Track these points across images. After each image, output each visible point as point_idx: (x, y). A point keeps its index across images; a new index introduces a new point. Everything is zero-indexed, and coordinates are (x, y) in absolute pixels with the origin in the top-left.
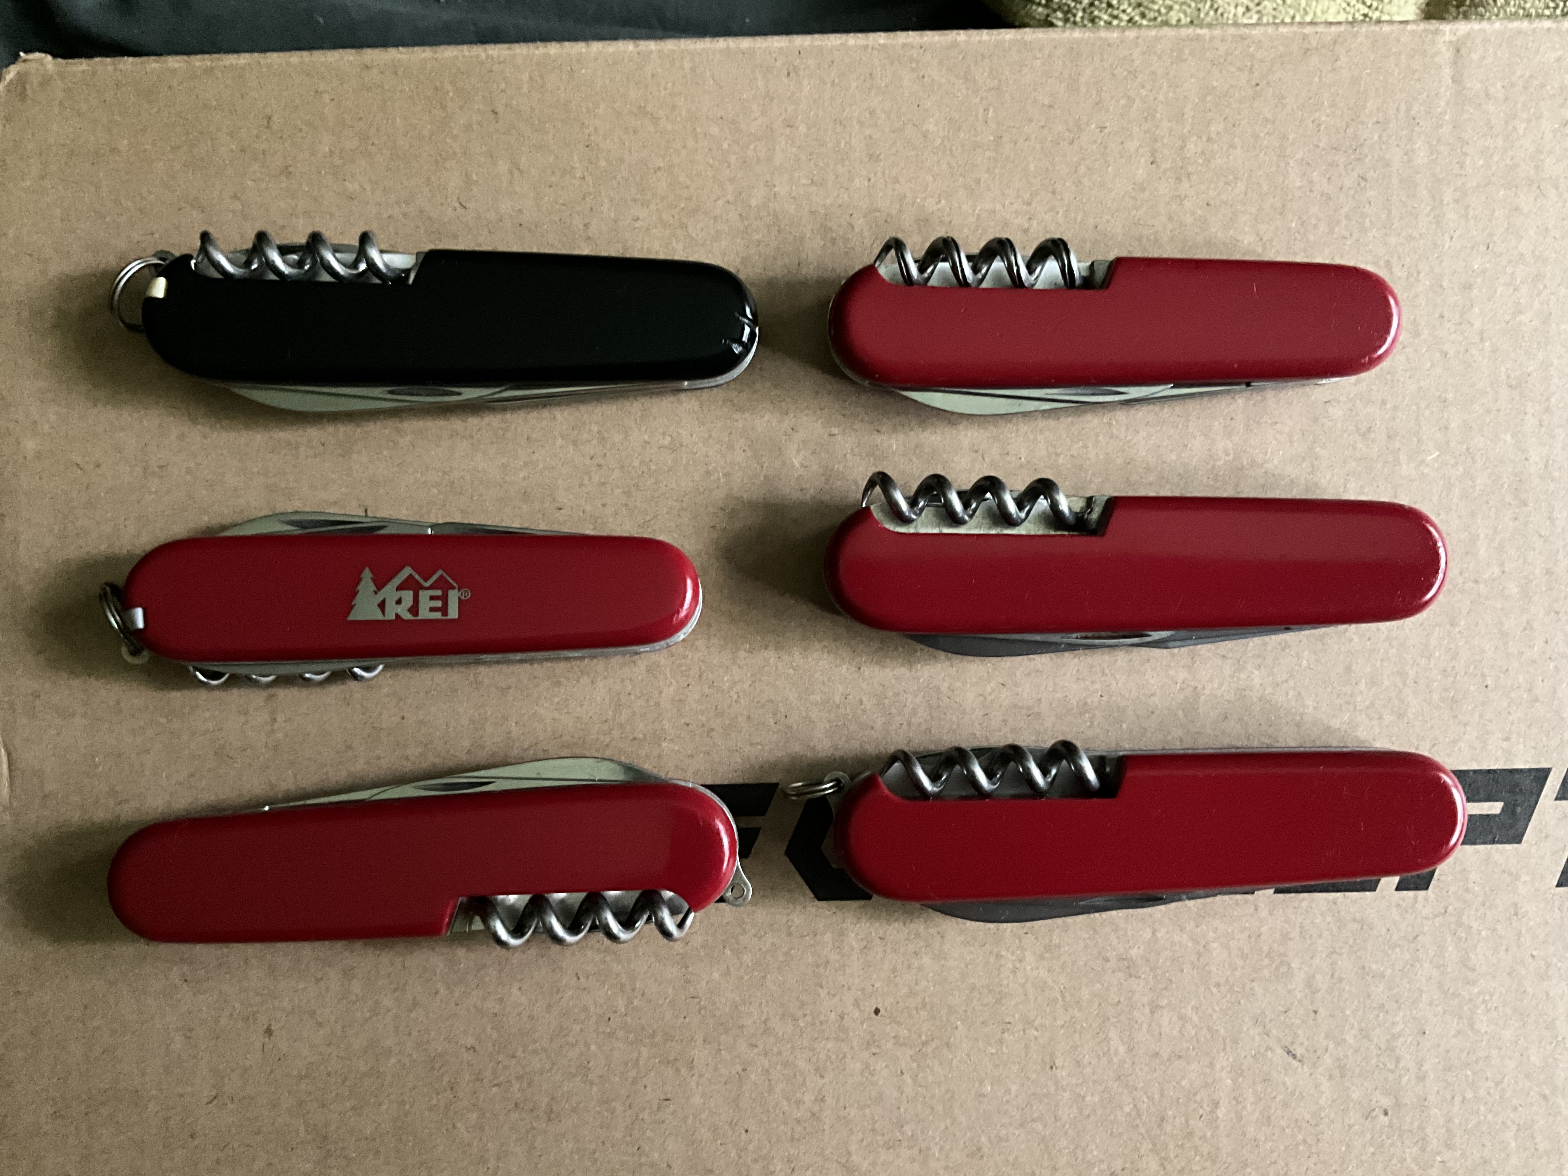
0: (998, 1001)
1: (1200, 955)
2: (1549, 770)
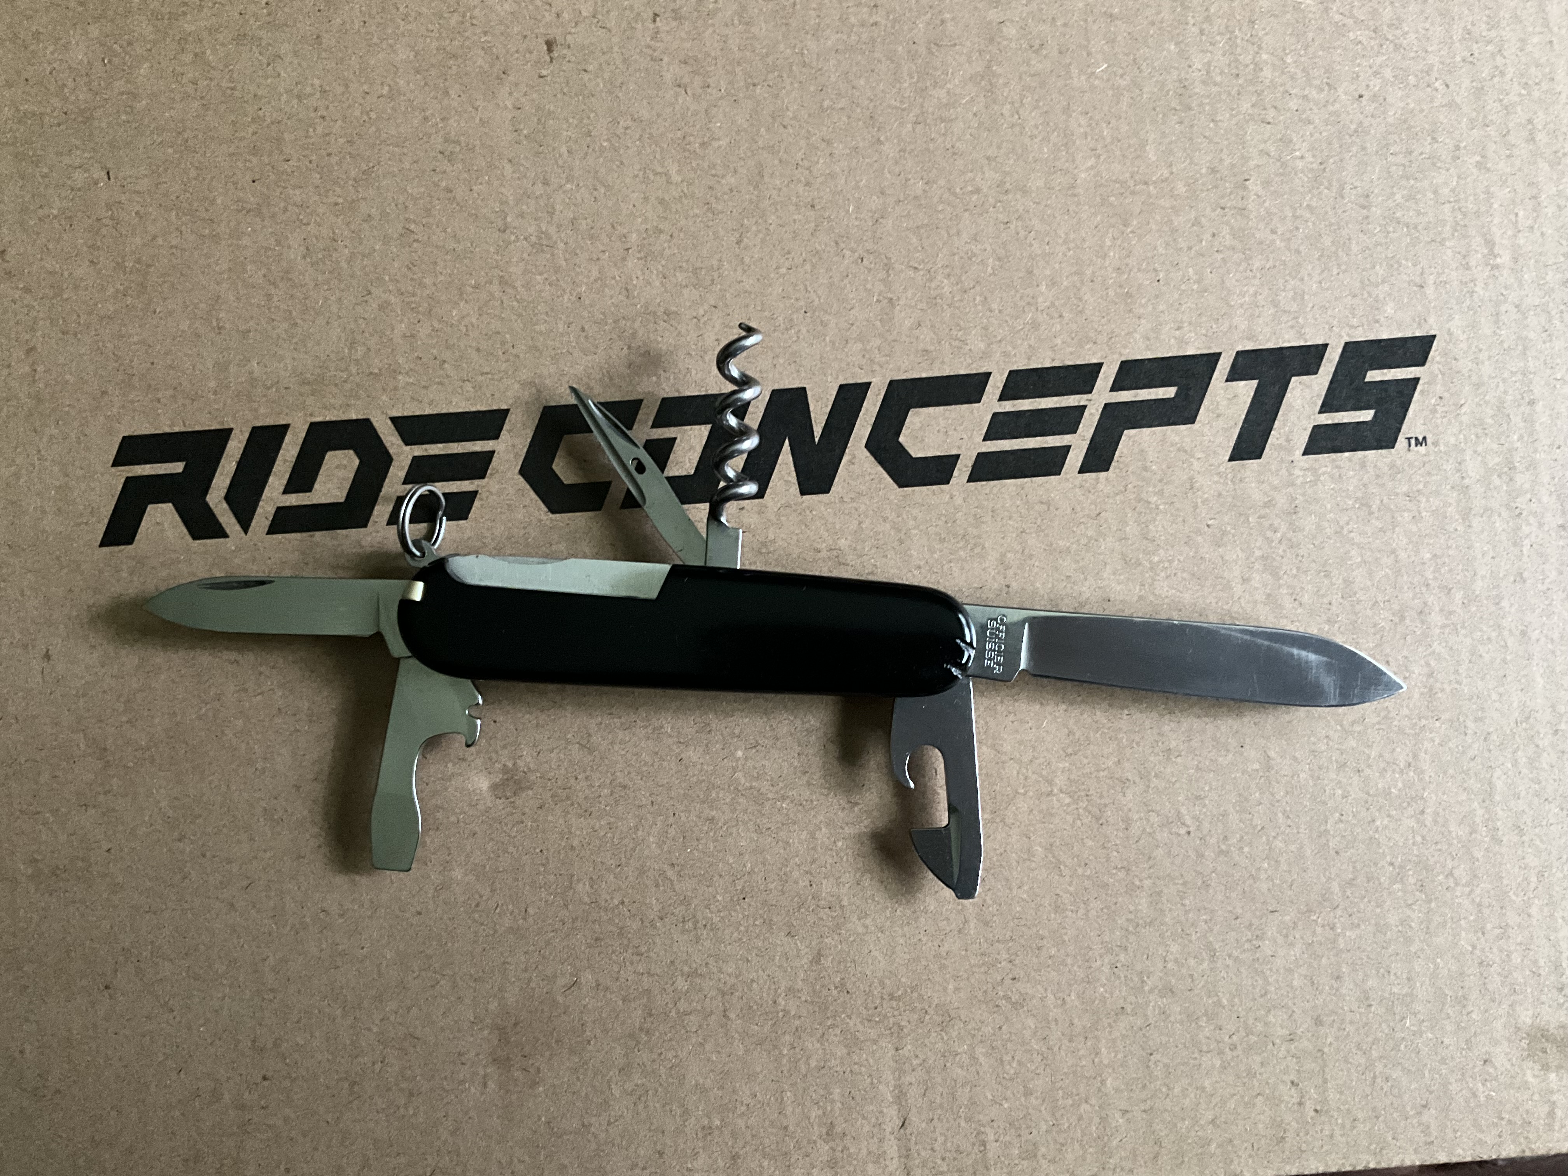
1: (901, 542)
2: (1220, 354)
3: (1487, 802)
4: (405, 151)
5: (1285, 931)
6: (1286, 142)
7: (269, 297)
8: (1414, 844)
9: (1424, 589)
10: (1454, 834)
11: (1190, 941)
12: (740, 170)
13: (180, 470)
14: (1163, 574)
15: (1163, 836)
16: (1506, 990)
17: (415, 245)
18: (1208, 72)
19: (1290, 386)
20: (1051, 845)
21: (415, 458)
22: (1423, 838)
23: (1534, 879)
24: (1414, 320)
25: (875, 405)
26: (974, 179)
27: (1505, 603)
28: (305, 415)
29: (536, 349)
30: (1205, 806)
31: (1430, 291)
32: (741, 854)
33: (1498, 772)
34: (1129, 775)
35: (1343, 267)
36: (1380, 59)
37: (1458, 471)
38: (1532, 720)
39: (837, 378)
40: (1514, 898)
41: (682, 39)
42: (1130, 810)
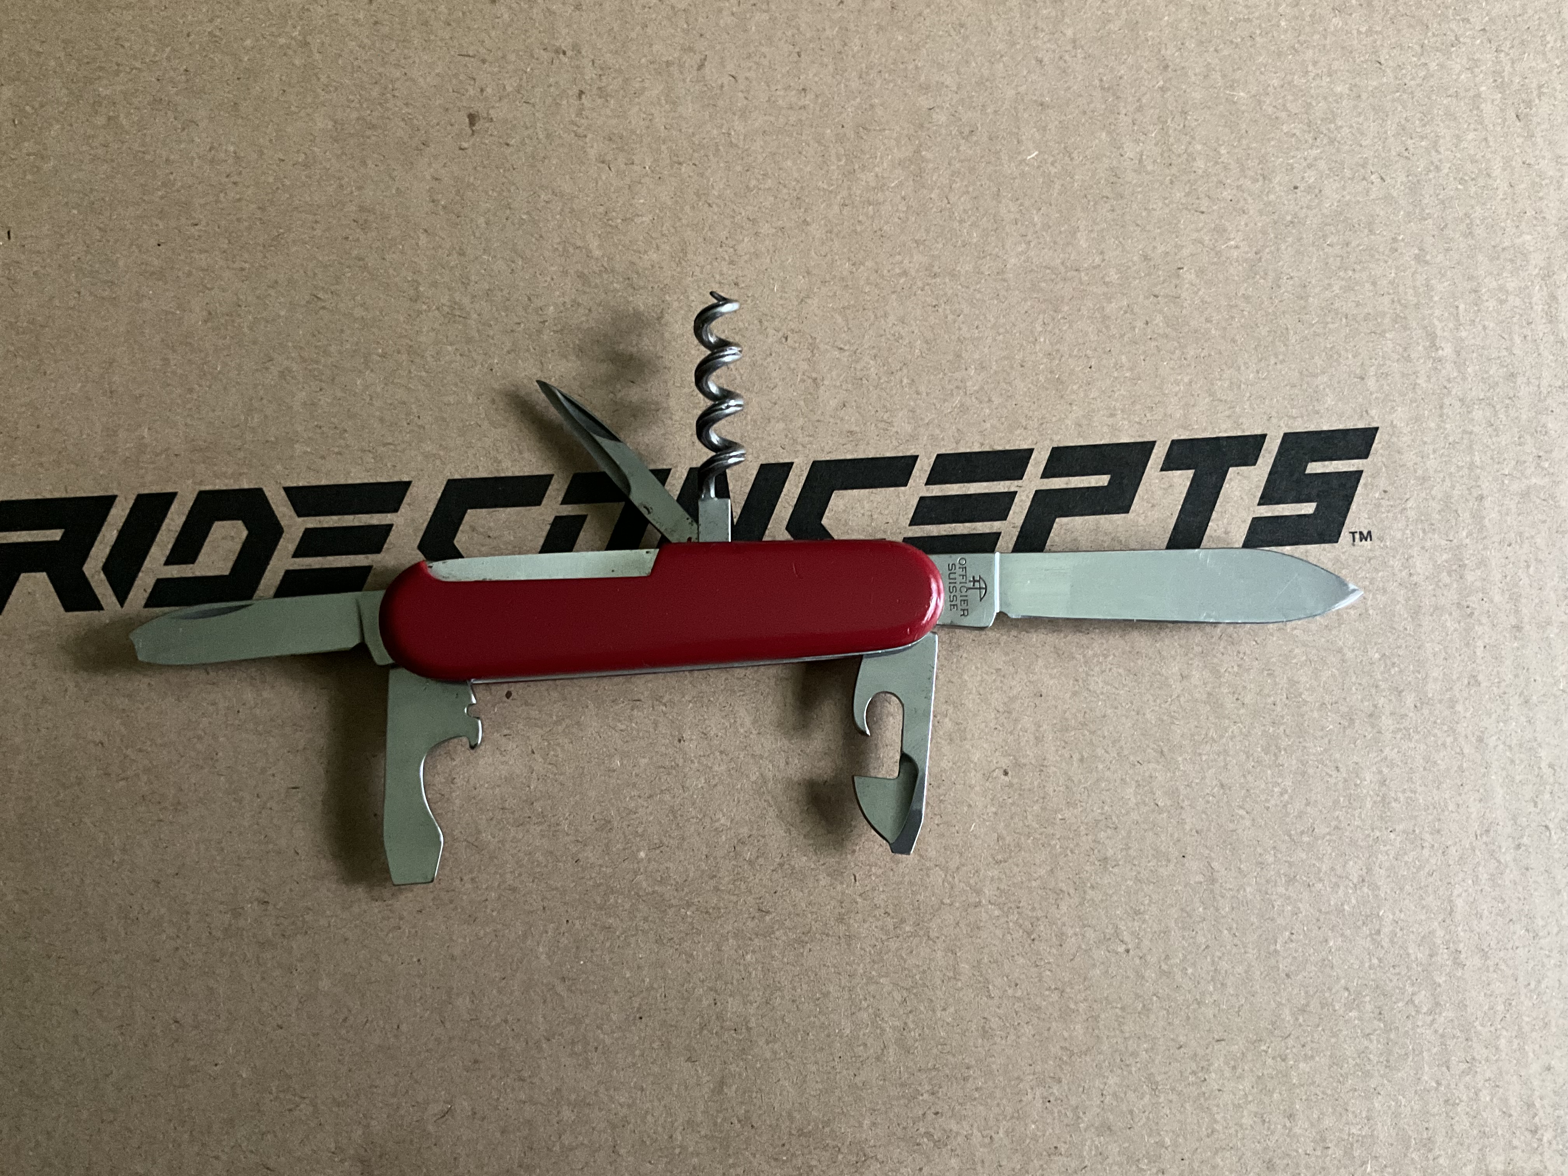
2: (1153, 443)
3: (1448, 921)
4: (318, 218)
5: (1232, 1063)
6: (1220, 231)
7: (166, 360)
8: (1370, 968)
9: (1373, 691)
10: (1413, 958)
11: (1130, 1072)
12: (663, 246)
13: (58, 538)
14: (1097, 669)
15: (1100, 954)
16: (1475, 1132)
17: (321, 312)
18: (1140, 161)
19: (1228, 476)
20: (979, 962)
21: (307, 531)
22: (1380, 960)
23: (1500, 1008)
24: (1354, 410)
25: (797, 486)
26: (902, 262)
27: (1459, 708)
28: (194, 483)
29: (444, 420)
30: (1144, 921)
31: (1371, 383)
32: (639, 967)
33: (1458, 890)
34: (1062, 886)
35: (1281, 357)
36: (1315, 152)
37: (1406, 568)
38: (1492, 833)
39: (758, 457)
40: (1479, 1028)
41: (608, 117)
42: (1064, 924)
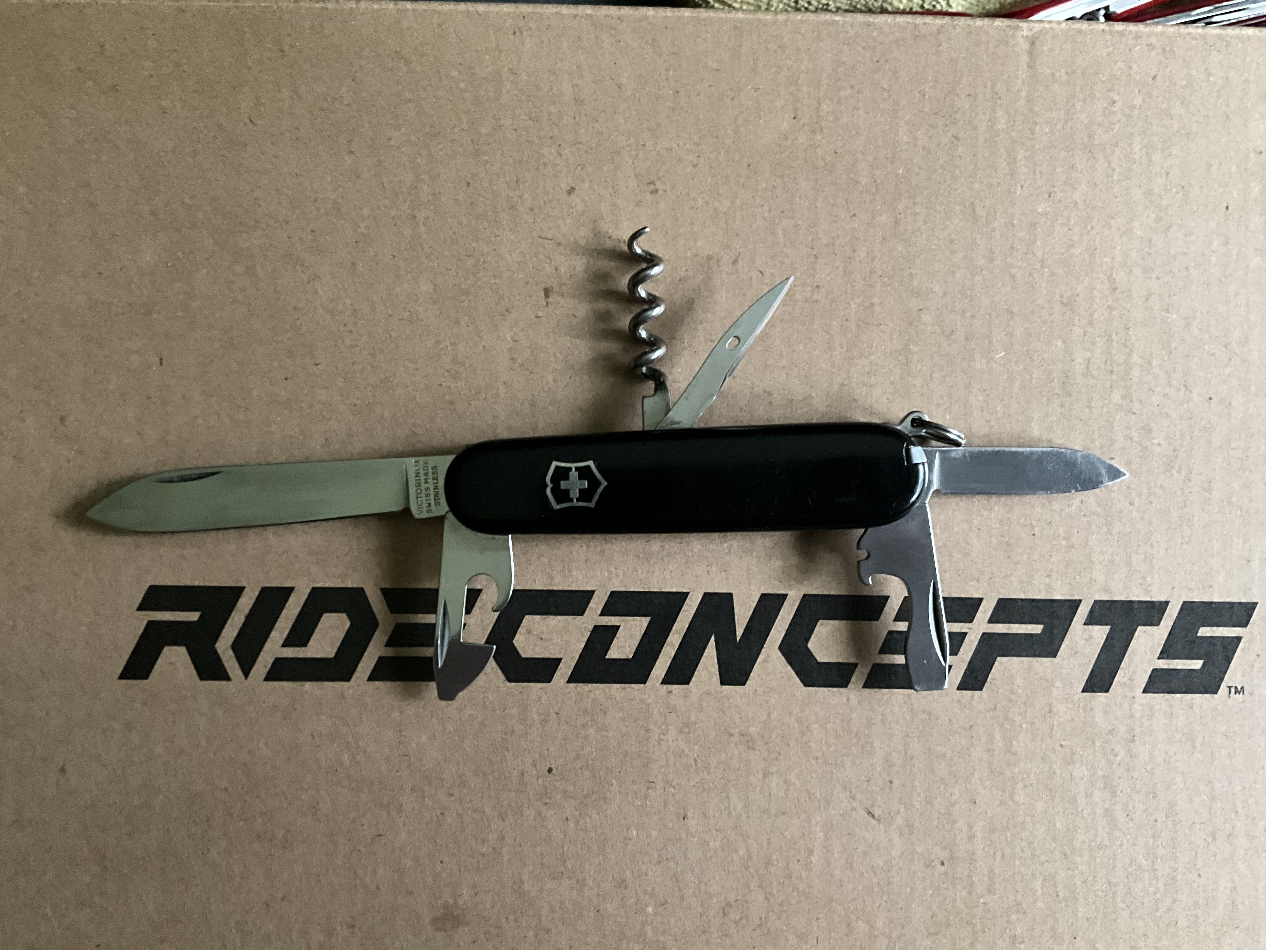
0: (646, 765)
1: (803, 734)
2: (1080, 601)
4: (419, 366)
6: (1147, 430)
9: (1233, 815)
13: (196, 619)
18: (1088, 368)
19: (1136, 634)
21: (398, 625)
24: (1241, 588)
25: (790, 616)
28: (309, 580)
31: (1255, 565)
35: (1186, 539)
36: (1228, 370)
39: (760, 588)
